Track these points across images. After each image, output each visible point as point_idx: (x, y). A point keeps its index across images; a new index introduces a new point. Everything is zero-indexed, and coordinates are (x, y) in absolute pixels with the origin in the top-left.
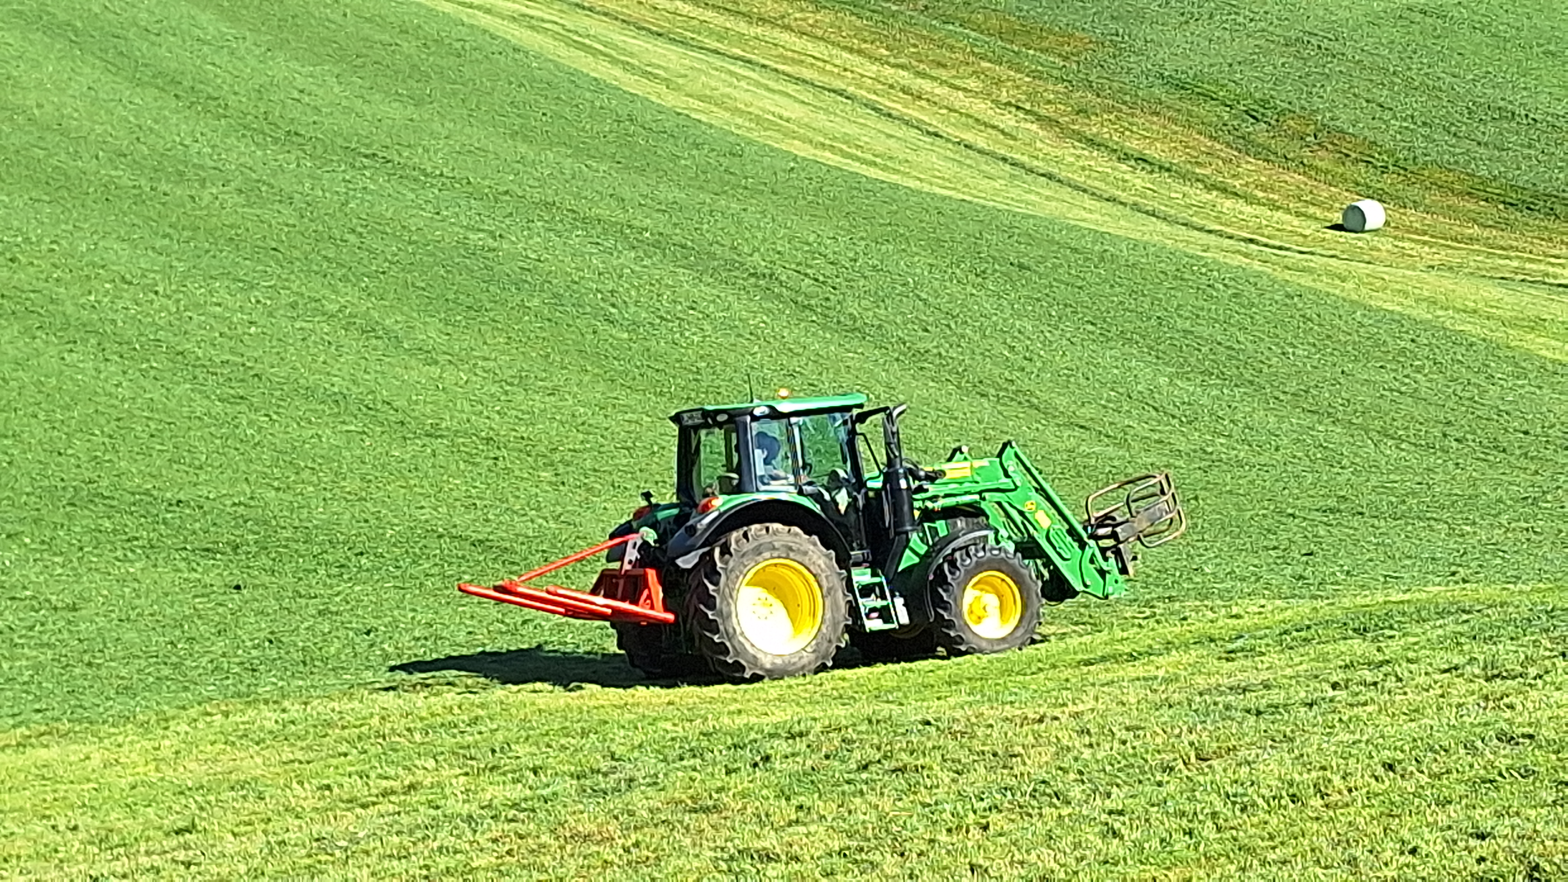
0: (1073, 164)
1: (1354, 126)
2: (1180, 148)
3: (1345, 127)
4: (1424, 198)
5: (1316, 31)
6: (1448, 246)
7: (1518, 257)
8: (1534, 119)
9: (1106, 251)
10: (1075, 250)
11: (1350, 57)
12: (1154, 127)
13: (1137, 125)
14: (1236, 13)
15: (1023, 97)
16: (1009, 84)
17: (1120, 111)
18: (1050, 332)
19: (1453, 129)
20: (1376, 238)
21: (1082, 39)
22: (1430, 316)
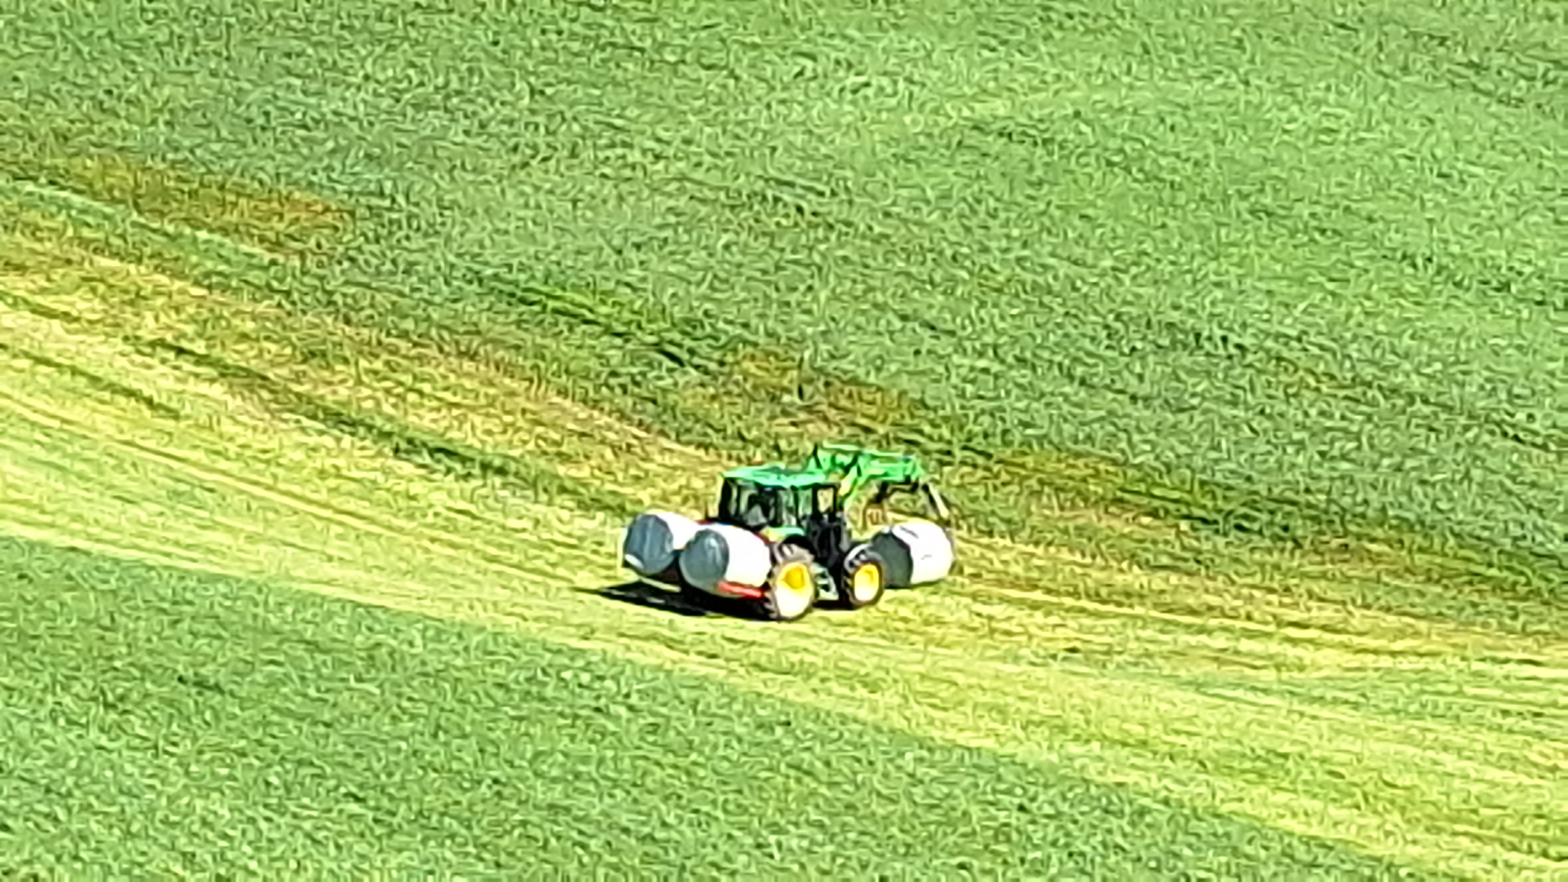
0: (299, 466)
1: (879, 369)
2: (521, 423)
3: (861, 372)
4: (1030, 513)
5: (789, 177)
6: (1082, 610)
7: (1225, 629)
8: (1239, 346)
9: (378, 645)
10: (313, 646)
11: (862, 227)
12: (468, 384)
13: (431, 380)
14: (625, 144)
15: (190, 329)
16: (160, 301)
17: (394, 351)
18: (268, 819)
19: (1079, 371)
20: (935, 599)
21: (308, 205)
22: (1054, 758)
